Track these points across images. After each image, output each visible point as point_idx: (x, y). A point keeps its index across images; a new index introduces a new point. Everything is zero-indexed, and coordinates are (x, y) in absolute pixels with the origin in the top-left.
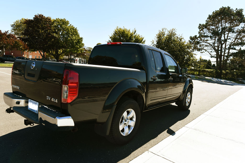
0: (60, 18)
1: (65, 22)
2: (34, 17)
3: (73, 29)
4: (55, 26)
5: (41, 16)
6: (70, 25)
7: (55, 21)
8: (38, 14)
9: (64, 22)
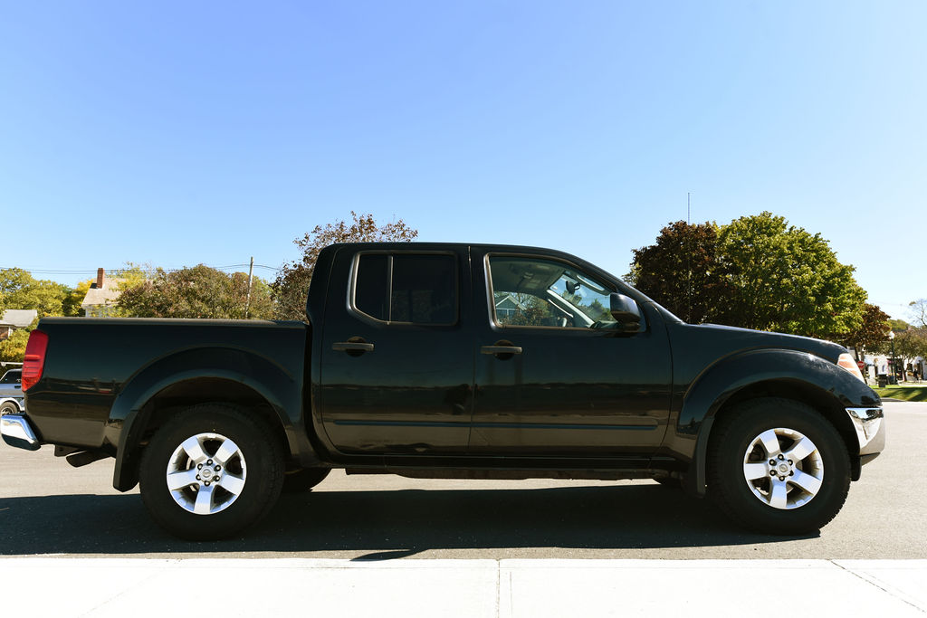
0: (747, 216)
1: (766, 224)
2: (660, 235)
3: (802, 241)
4: (730, 248)
5: (680, 227)
6: (791, 229)
7: (728, 230)
8: (670, 224)
9: (763, 226)
